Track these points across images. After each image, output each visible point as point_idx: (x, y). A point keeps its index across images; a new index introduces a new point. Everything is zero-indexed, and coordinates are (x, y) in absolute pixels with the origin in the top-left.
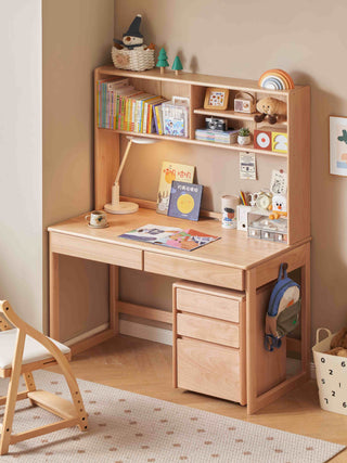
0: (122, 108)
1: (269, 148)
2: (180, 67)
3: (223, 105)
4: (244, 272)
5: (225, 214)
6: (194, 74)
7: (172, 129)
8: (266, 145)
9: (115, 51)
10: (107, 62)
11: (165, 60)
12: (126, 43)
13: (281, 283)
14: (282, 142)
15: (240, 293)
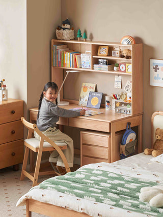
1: (125, 71)
2: (86, 37)
3: (106, 53)
4: (110, 124)
5: (106, 104)
6: (91, 37)
7: (85, 65)
8: (123, 70)
9: (57, 31)
11: (80, 34)
13: (128, 131)
15: (109, 133)
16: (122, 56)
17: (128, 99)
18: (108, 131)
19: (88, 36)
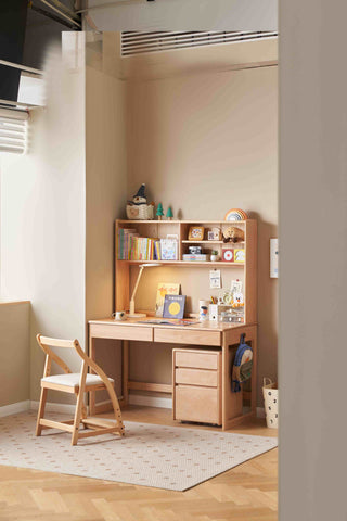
0: (133, 244)
1: (232, 260)
2: (171, 216)
3: (201, 237)
4: (221, 333)
5: (202, 311)
6: (180, 216)
7: (167, 255)
8: (229, 259)
9: (128, 207)
10: (123, 215)
11: (161, 211)
12: (136, 202)
13: (242, 346)
14: (241, 255)
15: (218, 348)
16: (227, 241)
17: (236, 302)
18: (219, 344)
19: (176, 213)
